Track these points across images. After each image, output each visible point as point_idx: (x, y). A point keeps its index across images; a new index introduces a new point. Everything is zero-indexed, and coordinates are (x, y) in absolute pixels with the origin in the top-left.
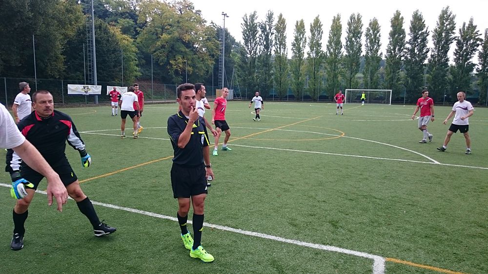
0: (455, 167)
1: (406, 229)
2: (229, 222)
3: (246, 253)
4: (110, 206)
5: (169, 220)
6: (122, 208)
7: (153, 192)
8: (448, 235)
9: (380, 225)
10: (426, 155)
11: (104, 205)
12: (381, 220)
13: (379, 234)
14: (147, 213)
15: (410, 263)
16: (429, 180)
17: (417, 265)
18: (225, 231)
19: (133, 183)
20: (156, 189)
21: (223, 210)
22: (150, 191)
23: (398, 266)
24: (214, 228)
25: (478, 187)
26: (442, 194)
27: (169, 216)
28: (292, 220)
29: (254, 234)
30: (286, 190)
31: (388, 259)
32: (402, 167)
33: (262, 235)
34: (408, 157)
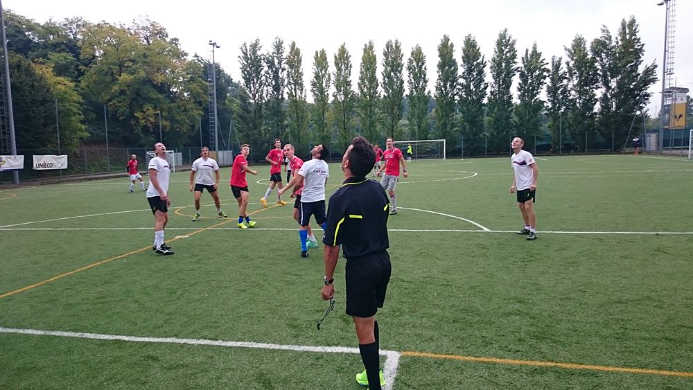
0: (506, 234)
1: (433, 315)
2: (206, 333)
3: (226, 370)
4: (30, 331)
5: (119, 340)
6: (48, 333)
7: (98, 305)
8: (480, 316)
9: (402, 313)
10: (476, 222)
11: (21, 331)
12: (406, 308)
13: (399, 325)
14: (87, 335)
15: (430, 355)
16: (473, 252)
17: (436, 356)
18: (199, 345)
19: (68, 296)
20: (102, 301)
21: (200, 319)
22: (94, 304)
23: (415, 360)
24: (185, 343)
25: (527, 256)
26: (484, 268)
27: (120, 335)
28: (293, 320)
29: (239, 344)
30: (289, 283)
31: (404, 353)
32: (443, 240)
33: (250, 343)
34: (453, 226)
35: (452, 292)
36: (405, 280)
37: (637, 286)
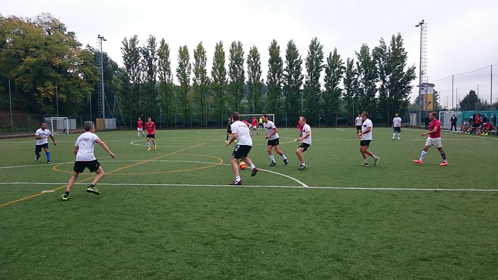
0: (321, 189)
10: (297, 179)
26: (305, 223)
30: (131, 241)
32: (271, 195)
34: (279, 183)
35: (278, 250)
36: (236, 236)
37: (435, 242)
